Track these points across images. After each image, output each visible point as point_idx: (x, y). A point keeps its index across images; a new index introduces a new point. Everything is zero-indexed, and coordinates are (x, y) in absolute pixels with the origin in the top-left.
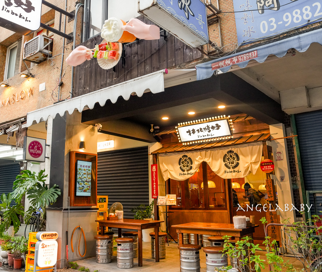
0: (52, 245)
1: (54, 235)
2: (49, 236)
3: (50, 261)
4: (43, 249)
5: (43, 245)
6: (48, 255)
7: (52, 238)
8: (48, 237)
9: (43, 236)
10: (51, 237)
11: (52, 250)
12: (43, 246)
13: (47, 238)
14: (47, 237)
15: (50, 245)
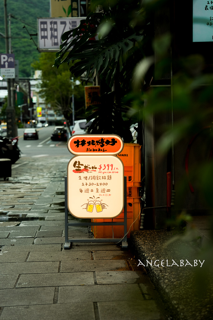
0: (103, 167)
1: (108, 142)
2: (93, 144)
3: (103, 206)
4: (78, 174)
5: (77, 165)
6: (95, 190)
7: (101, 148)
8: (91, 147)
9: (75, 142)
10: (98, 147)
11: (104, 178)
12: (79, 167)
13: (88, 150)
14: (89, 147)
15: (98, 167)
